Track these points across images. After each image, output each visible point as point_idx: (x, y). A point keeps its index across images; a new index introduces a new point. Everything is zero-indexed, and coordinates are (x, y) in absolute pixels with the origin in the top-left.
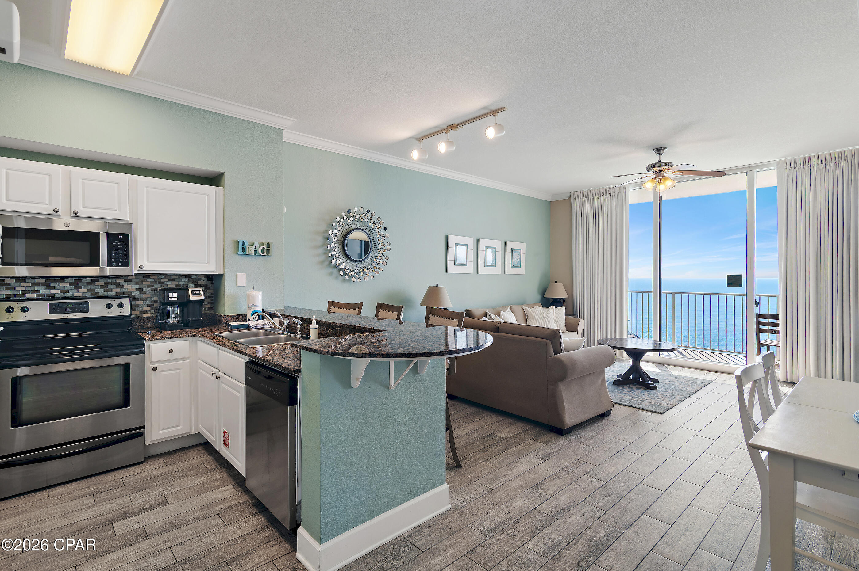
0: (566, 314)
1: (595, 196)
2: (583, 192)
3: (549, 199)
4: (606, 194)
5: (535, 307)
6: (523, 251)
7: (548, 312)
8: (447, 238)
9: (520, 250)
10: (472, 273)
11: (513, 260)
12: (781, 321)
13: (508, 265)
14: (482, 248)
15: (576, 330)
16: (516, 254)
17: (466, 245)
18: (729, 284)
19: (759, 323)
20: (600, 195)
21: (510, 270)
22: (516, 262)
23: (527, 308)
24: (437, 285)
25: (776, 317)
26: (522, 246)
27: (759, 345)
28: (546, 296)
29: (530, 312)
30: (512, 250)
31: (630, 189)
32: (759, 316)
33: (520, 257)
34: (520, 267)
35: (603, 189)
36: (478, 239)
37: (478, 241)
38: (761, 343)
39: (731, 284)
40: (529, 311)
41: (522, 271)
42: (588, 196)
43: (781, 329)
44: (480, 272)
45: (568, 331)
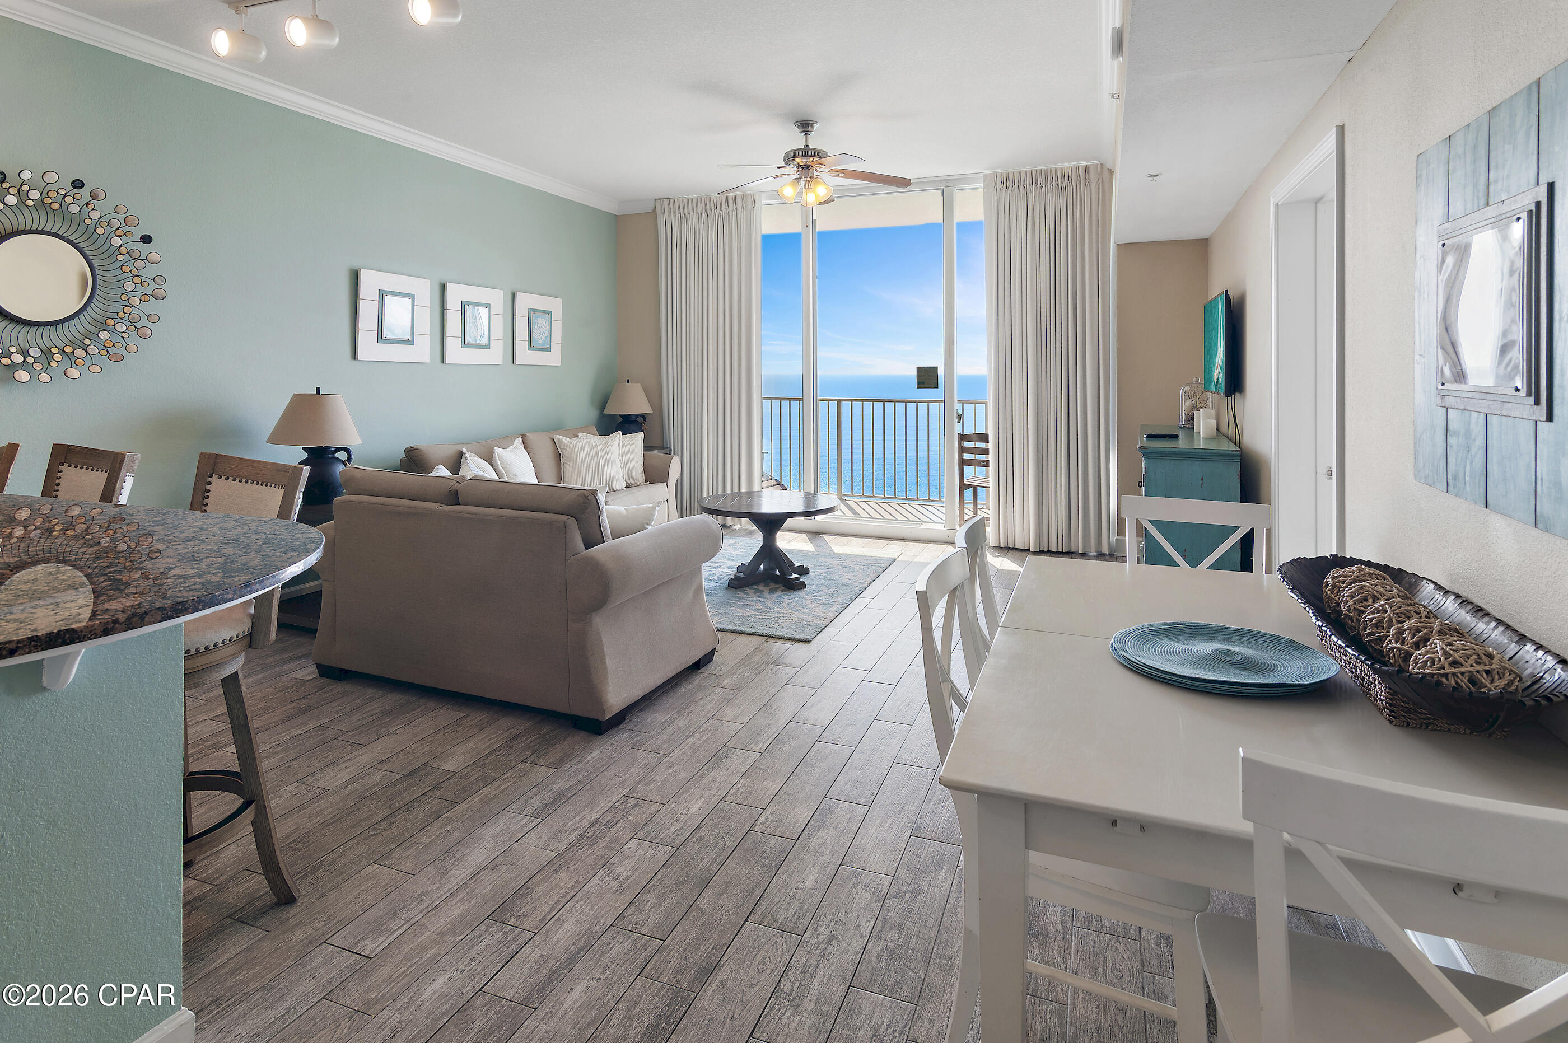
0: (647, 448)
1: (701, 210)
2: (679, 201)
3: (612, 208)
4: (721, 209)
5: (581, 434)
6: (557, 314)
7: (606, 444)
8: (355, 277)
9: (549, 313)
10: (426, 359)
11: (533, 335)
12: (991, 445)
13: (521, 345)
14: (453, 303)
15: (664, 479)
16: (540, 322)
17: (411, 296)
18: (920, 384)
19: (963, 450)
20: (711, 209)
21: (524, 356)
22: (539, 339)
23: (562, 439)
24: (318, 390)
25: (984, 438)
26: (555, 305)
27: (963, 486)
28: (608, 411)
29: (568, 446)
30: (531, 312)
31: (764, 202)
32: (963, 438)
33: (548, 327)
34: (549, 349)
35: (715, 198)
36: (443, 282)
37: (443, 288)
38: (965, 482)
39: (923, 383)
40: (565, 445)
41: (554, 358)
42: (688, 210)
43: (991, 458)
44: (448, 361)
45: (649, 483)
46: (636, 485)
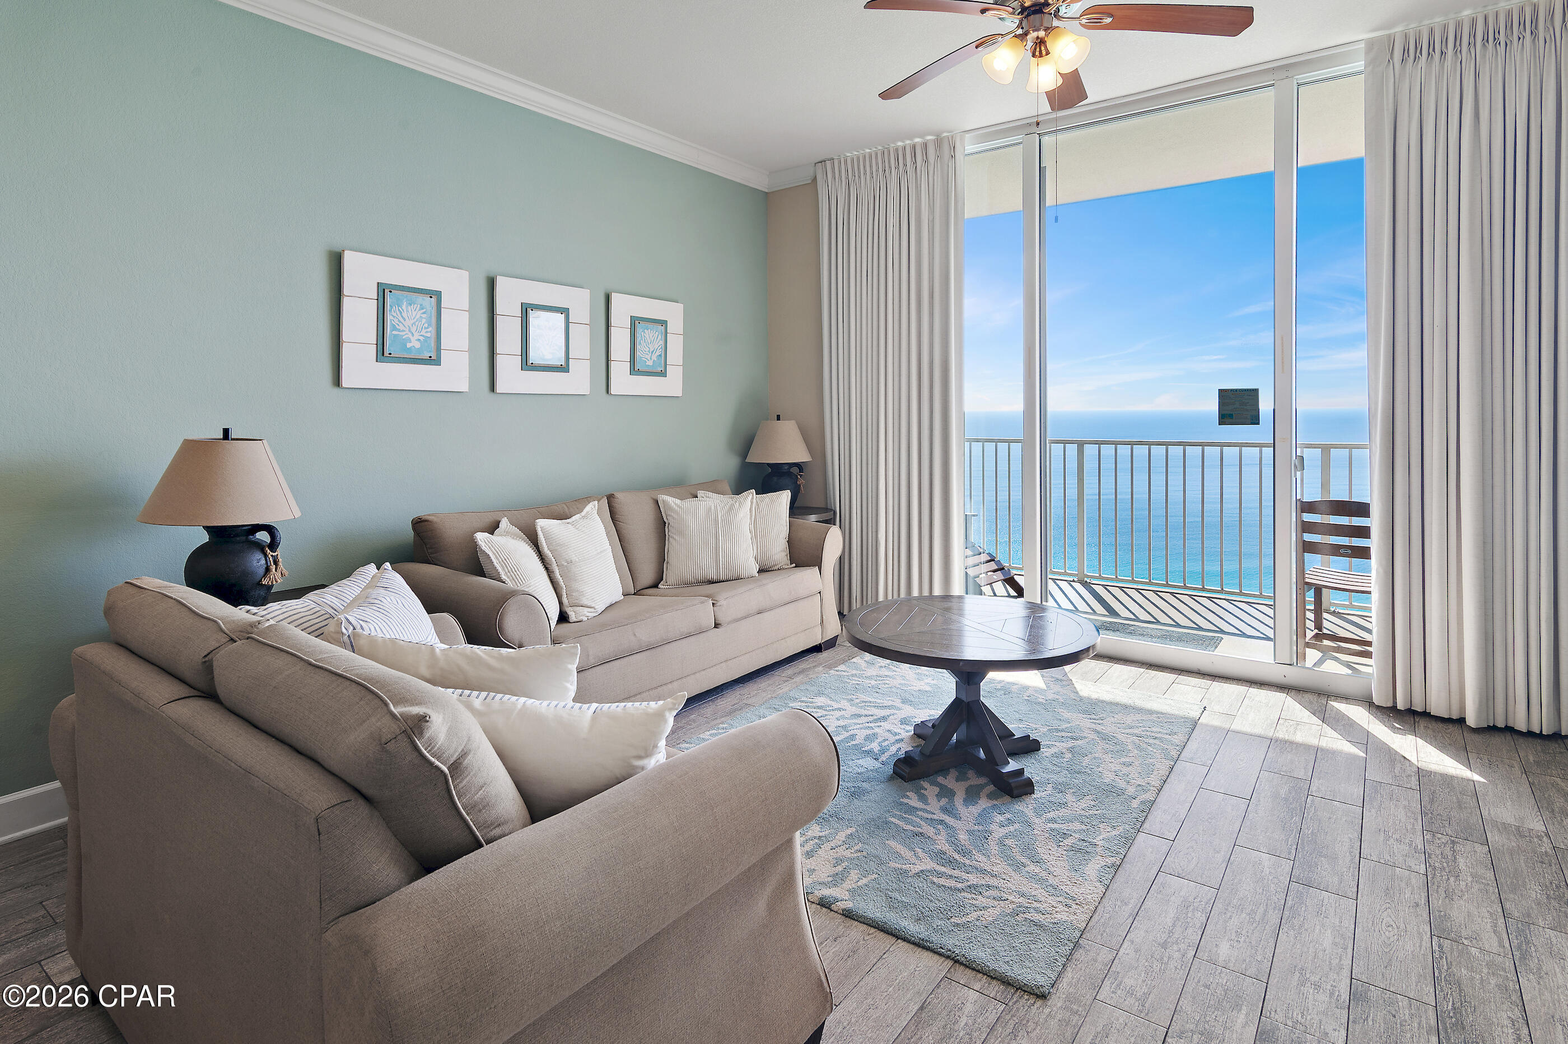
0: (796, 509)
1: (877, 171)
2: (846, 161)
3: (760, 182)
4: (905, 165)
5: (700, 493)
6: (676, 324)
7: (731, 509)
8: (336, 263)
9: (663, 323)
10: (464, 387)
11: (638, 354)
12: (1375, 522)
13: (620, 369)
14: (507, 305)
15: (815, 561)
16: (649, 337)
17: (437, 294)
18: (1226, 417)
19: (1307, 527)
20: (890, 167)
21: (623, 382)
22: (647, 357)
23: (669, 500)
24: (226, 432)
25: (1362, 509)
26: (673, 313)
27: (1303, 585)
28: (751, 459)
29: (678, 513)
30: (635, 321)
31: (970, 148)
32: (1308, 507)
33: (662, 343)
34: (663, 374)
35: (897, 150)
36: (492, 275)
37: (491, 284)
38: (1307, 580)
39: (1231, 416)
40: (671, 508)
41: (672, 385)
42: (859, 172)
43: (1375, 543)
44: (500, 388)
45: (794, 565)
46: (776, 568)
